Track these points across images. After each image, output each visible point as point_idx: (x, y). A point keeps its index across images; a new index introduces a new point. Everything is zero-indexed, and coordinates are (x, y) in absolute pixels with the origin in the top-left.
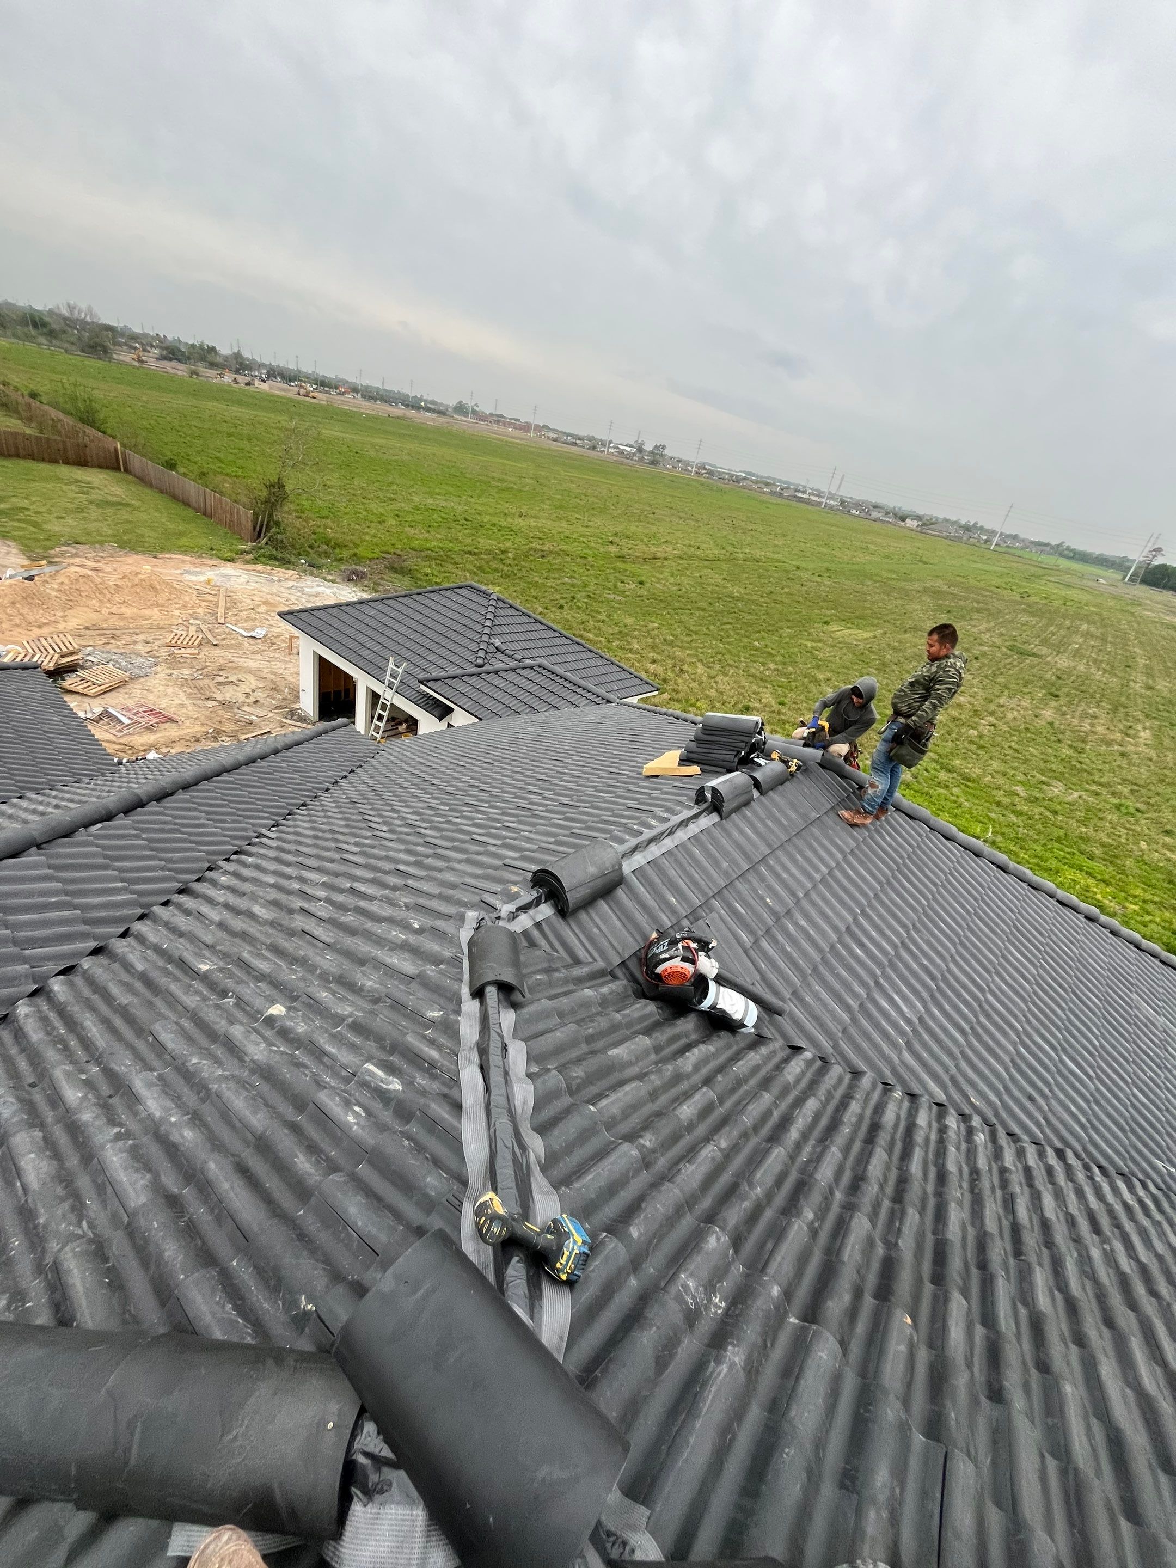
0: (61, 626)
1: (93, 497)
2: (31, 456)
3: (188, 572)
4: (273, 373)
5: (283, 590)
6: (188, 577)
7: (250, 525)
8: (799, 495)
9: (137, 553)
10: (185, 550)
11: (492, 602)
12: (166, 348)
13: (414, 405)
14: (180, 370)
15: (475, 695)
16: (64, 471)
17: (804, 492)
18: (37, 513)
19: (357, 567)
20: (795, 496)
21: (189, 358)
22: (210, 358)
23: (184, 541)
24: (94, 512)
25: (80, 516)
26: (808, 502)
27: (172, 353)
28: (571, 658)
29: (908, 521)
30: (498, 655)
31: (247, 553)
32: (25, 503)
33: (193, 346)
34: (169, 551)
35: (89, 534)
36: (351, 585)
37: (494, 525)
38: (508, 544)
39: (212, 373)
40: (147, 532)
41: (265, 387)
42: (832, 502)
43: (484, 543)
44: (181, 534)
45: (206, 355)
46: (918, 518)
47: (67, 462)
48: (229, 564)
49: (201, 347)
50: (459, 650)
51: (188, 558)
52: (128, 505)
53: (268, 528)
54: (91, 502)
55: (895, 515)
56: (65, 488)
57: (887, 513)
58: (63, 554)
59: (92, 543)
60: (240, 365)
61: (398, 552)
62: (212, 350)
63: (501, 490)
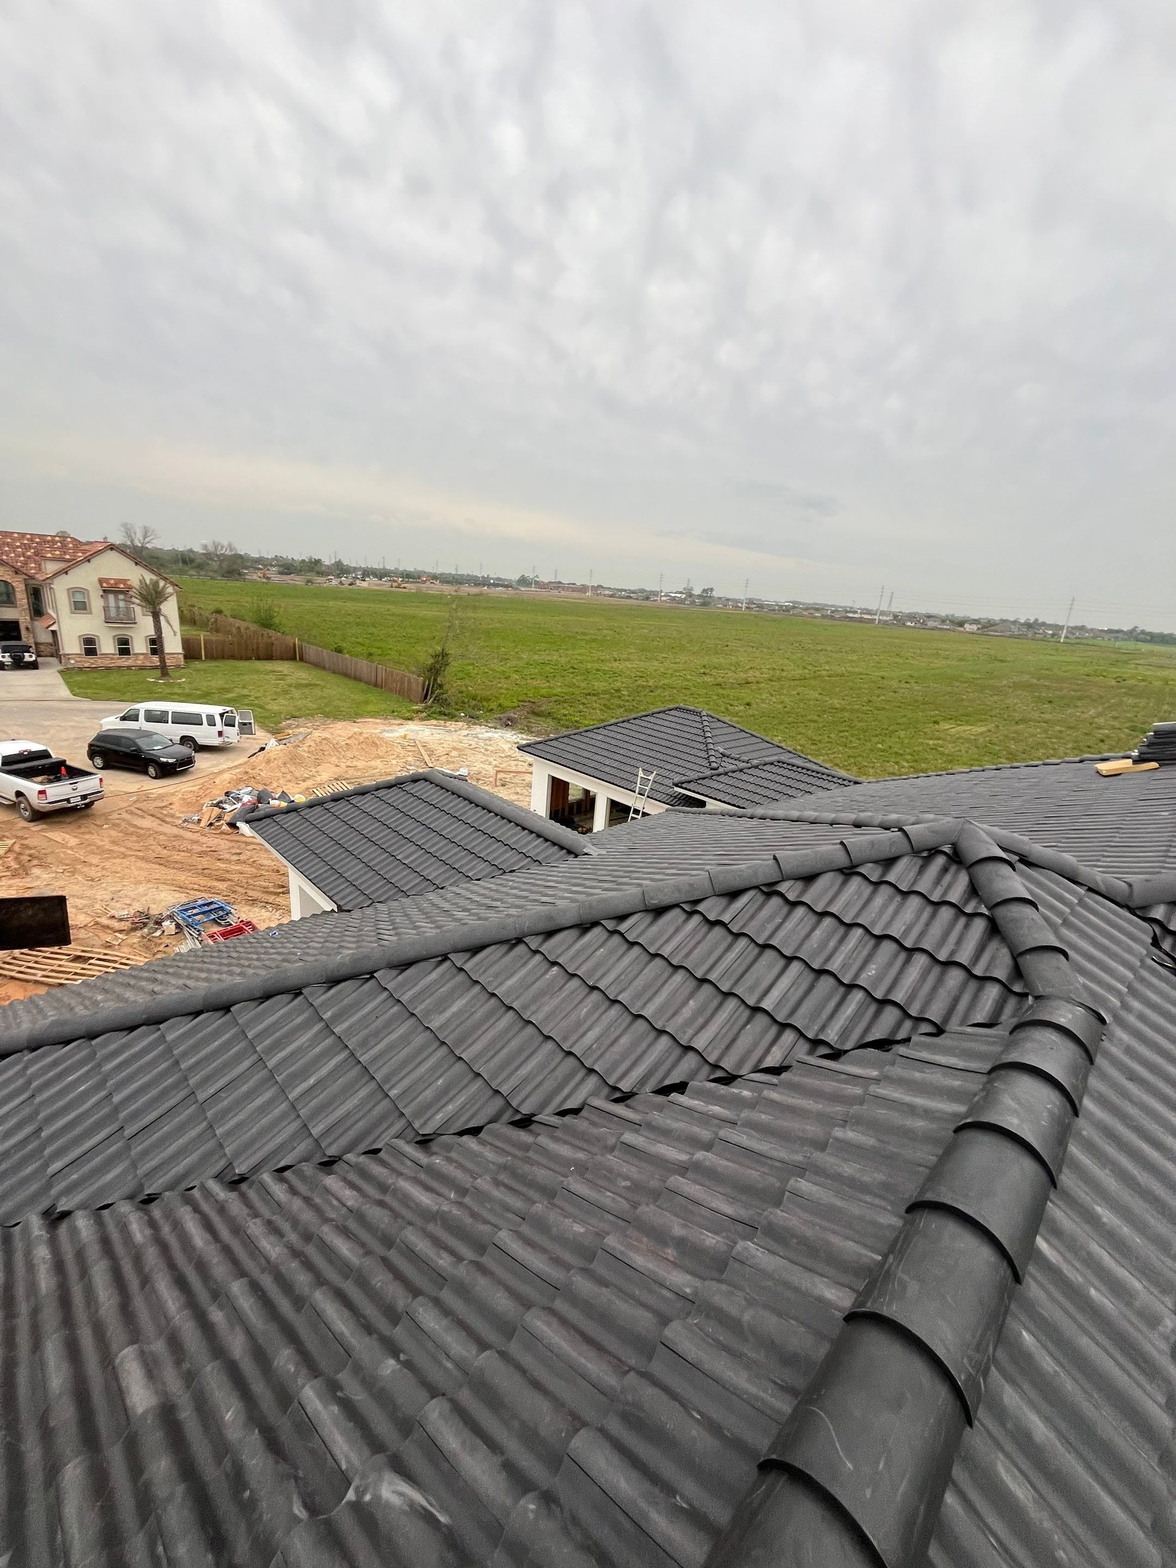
0: (318, 779)
1: (289, 681)
2: (233, 657)
3: (384, 731)
4: (367, 573)
5: (461, 738)
6: (387, 735)
7: (419, 689)
8: (851, 615)
9: (340, 720)
10: (374, 715)
12: (282, 566)
13: (484, 582)
14: (297, 580)
16: (259, 665)
17: (856, 612)
18: (256, 698)
19: (506, 715)
20: (848, 617)
21: (300, 571)
22: (317, 568)
23: (370, 708)
24: (296, 693)
25: (288, 697)
26: (861, 620)
27: (288, 568)
29: (967, 626)
31: (422, 712)
32: (245, 692)
33: (303, 561)
34: (362, 717)
35: (299, 710)
36: (508, 730)
37: (598, 670)
38: (618, 684)
39: (320, 580)
40: (341, 704)
41: (365, 584)
42: (885, 618)
43: (600, 685)
44: (366, 702)
45: (313, 567)
46: (976, 622)
47: (259, 658)
48: (410, 722)
49: (310, 562)
51: (378, 721)
52: (318, 685)
53: (434, 691)
54: (290, 686)
55: (952, 622)
56: (266, 677)
57: (943, 621)
58: (289, 727)
59: (306, 716)
60: (340, 570)
61: (532, 700)
62: (318, 562)
63: (587, 642)
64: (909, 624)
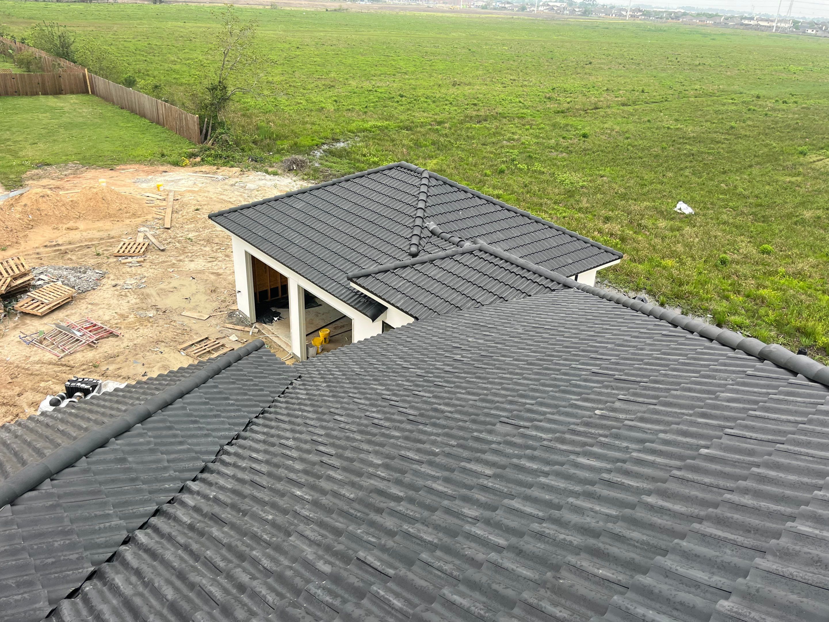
3: (138, 181)
7: (197, 128)
8: (746, 22)
9: (96, 168)
10: (139, 160)
11: (425, 181)
15: (409, 290)
16: (43, 101)
17: (752, 19)
19: (297, 157)
20: (742, 24)
26: (757, 28)
28: (515, 232)
30: (434, 239)
31: (196, 155)
34: (124, 163)
36: (291, 175)
42: (783, 25)
47: (45, 93)
48: (177, 168)
50: (391, 238)
51: (141, 168)
53: (214, 129)
54: (61, 126)
58: (34, 177)
64: (810, 31)
